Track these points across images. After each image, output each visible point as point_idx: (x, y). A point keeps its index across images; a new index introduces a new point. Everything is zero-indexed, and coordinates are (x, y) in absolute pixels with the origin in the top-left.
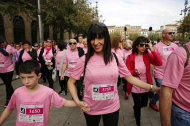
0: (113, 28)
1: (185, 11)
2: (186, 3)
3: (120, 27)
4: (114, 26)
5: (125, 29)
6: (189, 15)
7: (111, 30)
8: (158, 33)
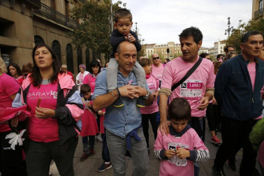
0: (152, 47)
1: (229, 30)
2: (229, 23)
3: (162, 45)
4: (154, 45)
5: (168, 51)
6: (232, 35)
7: (150, 50)
8: (212, 51)
